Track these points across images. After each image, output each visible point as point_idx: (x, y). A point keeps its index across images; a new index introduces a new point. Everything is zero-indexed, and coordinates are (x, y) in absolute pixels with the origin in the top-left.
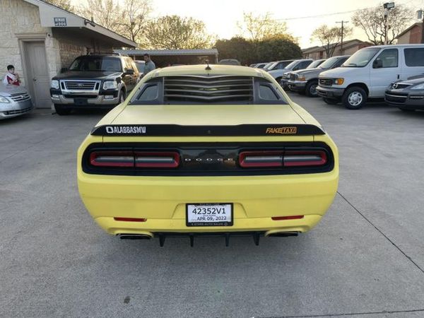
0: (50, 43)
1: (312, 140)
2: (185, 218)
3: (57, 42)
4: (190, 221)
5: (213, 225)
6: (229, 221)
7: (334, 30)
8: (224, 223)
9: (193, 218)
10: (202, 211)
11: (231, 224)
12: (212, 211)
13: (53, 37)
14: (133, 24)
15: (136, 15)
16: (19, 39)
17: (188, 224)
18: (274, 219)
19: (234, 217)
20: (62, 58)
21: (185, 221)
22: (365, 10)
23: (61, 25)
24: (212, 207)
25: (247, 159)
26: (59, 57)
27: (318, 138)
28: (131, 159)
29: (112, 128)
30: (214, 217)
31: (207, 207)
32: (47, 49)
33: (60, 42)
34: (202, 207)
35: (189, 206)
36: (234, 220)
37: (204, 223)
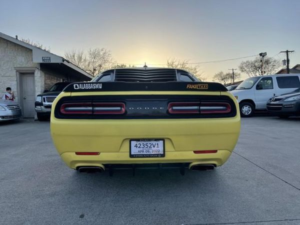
0: (38, 74)
1: (219, 94)
2: (129, 151)
3: (43, 74)
4: (132, 153)
5: (150, 157)
6: (162, 153)
7: (228, 75)
8: (158, 155)
9: (135, 151)
10: (142, 146)
11: (163, 155)
12: (149, 145)
13: (41, 70)
14: (95, 70)
15: (97, 64)
16: (17, 71)
17: (131, 156)
18: (195, 152)
19: (166, 150)
20: (45, 84)
21: (129, 153)
22: (247, 62)
23: (46, 62)
24: (149, 142)
25: (174, 108)
26: (44, 83)
27: (223, 93)
28: (90, 108)
29: (78, 85)
30: (150, 150)
31: (145, 143)
32: (36, 78)
33: (45, 73)
34: (141, 143)
35: (132, 142)
36: (166, 153)
37: (143, 155)
